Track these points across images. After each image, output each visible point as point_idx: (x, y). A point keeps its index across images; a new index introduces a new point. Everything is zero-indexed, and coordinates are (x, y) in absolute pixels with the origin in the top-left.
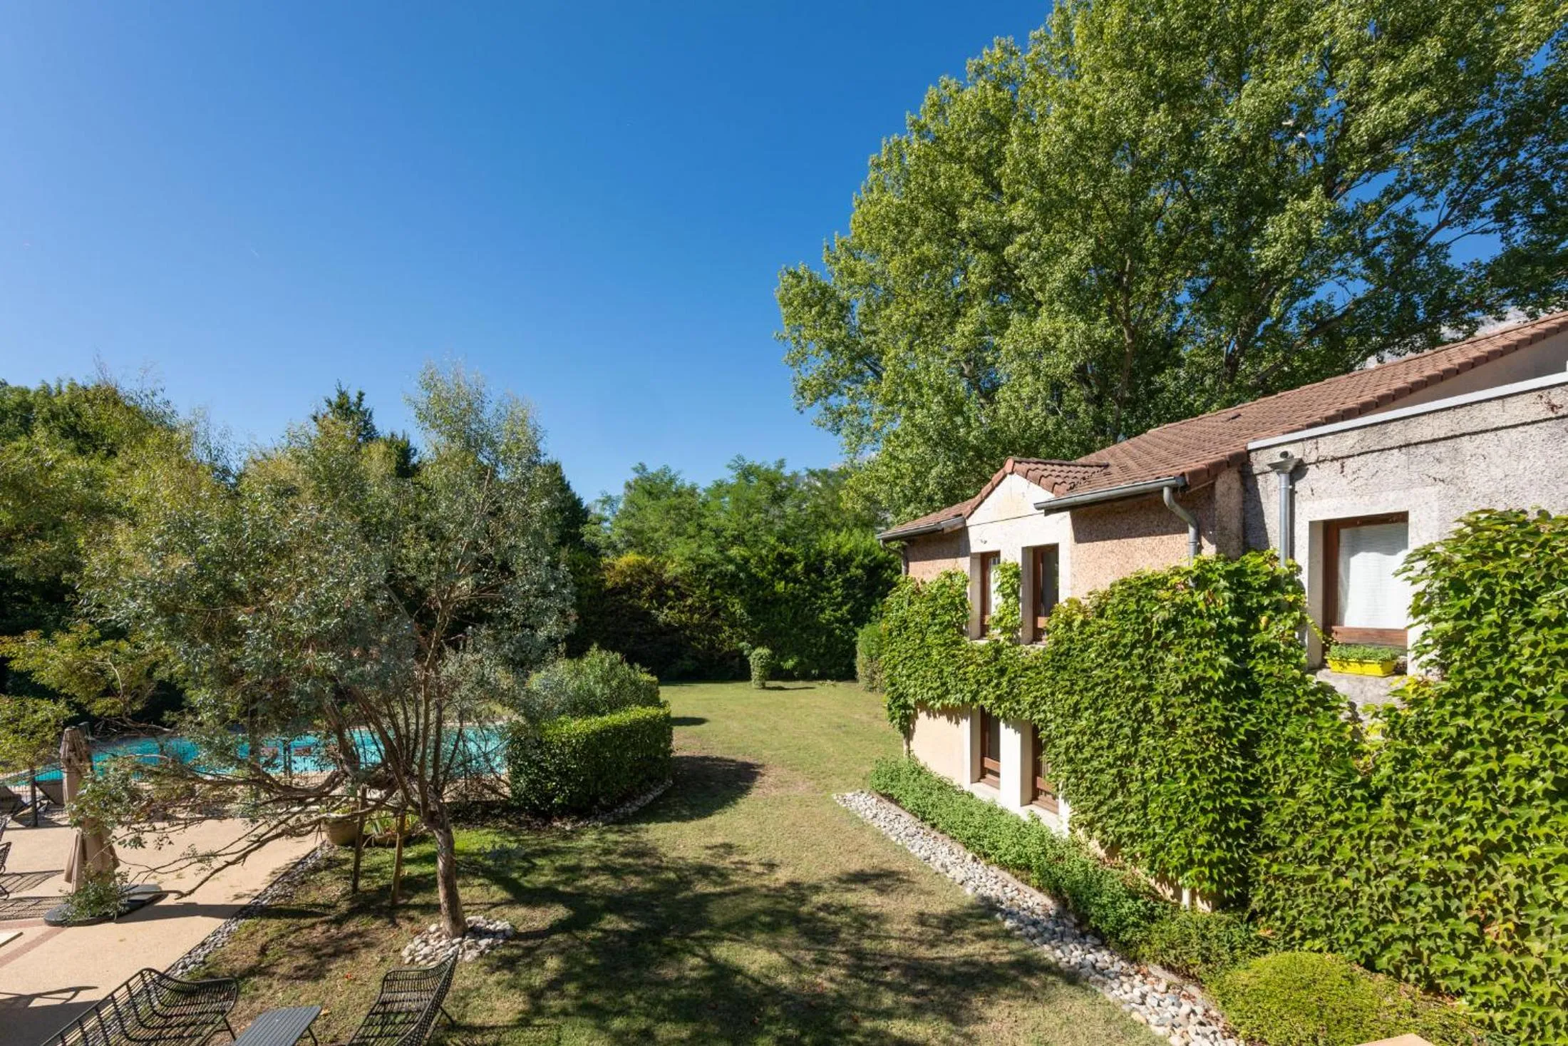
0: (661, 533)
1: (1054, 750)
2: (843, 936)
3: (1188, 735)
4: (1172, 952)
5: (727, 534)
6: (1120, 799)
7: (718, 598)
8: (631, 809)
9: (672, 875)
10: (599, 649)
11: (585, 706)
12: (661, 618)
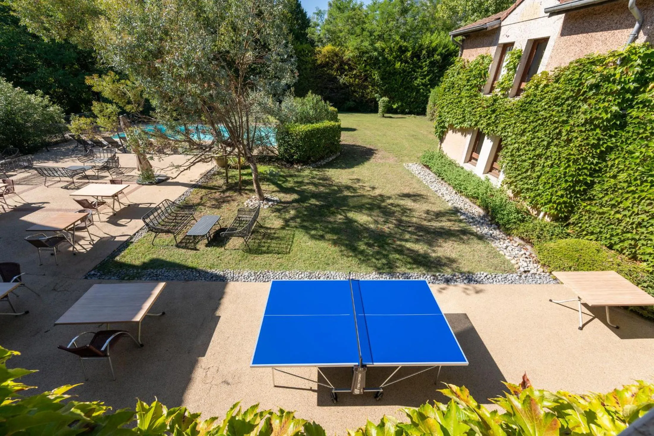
0: (343, 33)
1: (506, 150)
2: (396, 214)
3: (576, 146)
4: (525, 233)
5: (376, 34)
6: (529, 173)
7: (367, 71)
8: (323, 163)
9: (336, 188)
10: (312, 93)
11: (306, 119)
12: (341, 81)
